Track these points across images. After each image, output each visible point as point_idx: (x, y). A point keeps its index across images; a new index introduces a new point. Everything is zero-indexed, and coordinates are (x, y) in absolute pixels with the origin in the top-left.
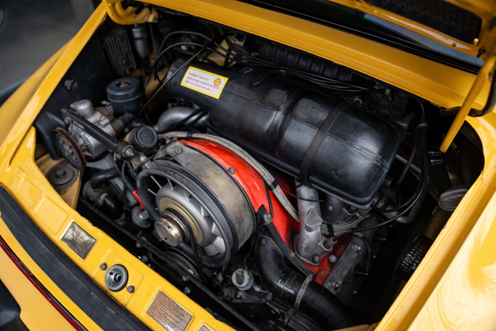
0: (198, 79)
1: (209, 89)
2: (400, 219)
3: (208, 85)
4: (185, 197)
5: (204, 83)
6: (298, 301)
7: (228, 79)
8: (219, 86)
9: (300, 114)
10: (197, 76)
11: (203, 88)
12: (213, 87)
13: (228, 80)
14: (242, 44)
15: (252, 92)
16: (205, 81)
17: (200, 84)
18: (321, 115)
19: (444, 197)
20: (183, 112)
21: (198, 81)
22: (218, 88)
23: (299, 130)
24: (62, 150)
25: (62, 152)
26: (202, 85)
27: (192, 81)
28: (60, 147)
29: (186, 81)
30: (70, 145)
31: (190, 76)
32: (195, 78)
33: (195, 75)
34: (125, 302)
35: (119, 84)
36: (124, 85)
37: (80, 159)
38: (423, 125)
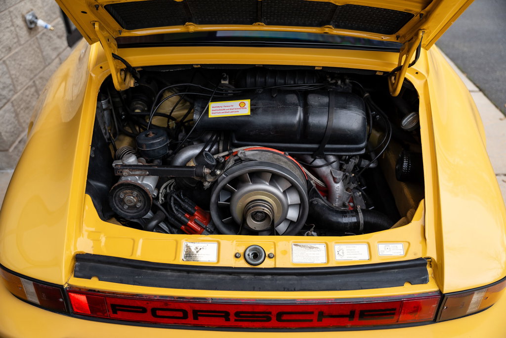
0: (223, 108)
1: (237, 112)
2: (371, 165)
3: (235, 109)
4: (265, 183)
5: (230, 109)
6: (362, 221)
7: (250, 100)
9: (313, 103)
11: (232, 112)
12: (240, 109)
14: (227, 82)
15: (275, 102)
16: (231, 108)
17: (228, 111)
18: (325, 100)
19: (404, 123)
20: (196, 148)
21: (224, 110)
22: (246, 108)
24: (117, 208)
25: (117, 210)
26: (229, 111)
27: (218, 112)
28: (115, 205)
29: (212, 113)
30: (135, 193)
31: (214, 109)
32: (221, 108)
33: (219, 107)
34: (272, 266)
35: (147, 136)
36: (152, 135)
37: (145, 205)
38: (367, 95)
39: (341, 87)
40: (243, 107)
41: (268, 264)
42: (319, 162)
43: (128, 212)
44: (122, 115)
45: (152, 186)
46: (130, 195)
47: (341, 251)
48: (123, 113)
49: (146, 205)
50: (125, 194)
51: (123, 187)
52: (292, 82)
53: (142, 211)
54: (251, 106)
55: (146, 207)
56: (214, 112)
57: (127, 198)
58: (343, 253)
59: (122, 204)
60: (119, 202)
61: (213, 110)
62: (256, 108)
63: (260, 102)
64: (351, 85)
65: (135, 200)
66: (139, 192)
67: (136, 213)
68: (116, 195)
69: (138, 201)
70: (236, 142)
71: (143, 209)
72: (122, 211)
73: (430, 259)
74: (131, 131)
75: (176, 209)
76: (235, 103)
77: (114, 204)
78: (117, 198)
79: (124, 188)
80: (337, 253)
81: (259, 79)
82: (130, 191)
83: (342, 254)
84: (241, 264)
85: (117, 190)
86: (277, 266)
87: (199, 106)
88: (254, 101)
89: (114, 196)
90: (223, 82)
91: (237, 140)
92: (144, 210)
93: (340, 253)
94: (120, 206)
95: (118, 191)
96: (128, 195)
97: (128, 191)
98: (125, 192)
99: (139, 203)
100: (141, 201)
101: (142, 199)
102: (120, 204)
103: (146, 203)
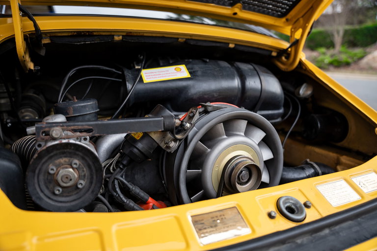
1: (175, 75)
3: (172, 73)
6: (320, 171)
8: (182, 71)
12: (178, 73)
13: (186, 66)
16: (167, 72)
17: (164, 75)
21: (160, 74)
24: (42, 195)
25: (40, 199)
26: (166, 75)
27: (154, 77)
28: (38, 190)
30: (77, 162)
32: (155, 74)
33: (152, 73)
34: (317, 217)
37: (91, 183)
43: (61, 202)
46: (67, 168)
49: (94, 182)
50: (59, 166)
51: (55, 152)
53: (87, 195)
54: (188, 70)
55: (93, 185)
57: (62, 172)
59: (51, 186)
60: (45, 183)
61: (146, 76)
62: (194, 72)
65: (76, 176)
66: (83, 158)
68: (40, 170)
69: (80, 177)
71: (89, 190)
76: (170, 69)
77: (35, 189)
78: (41, 177)
79: (56, 155)
82: (66, 159)
85: (44, 160)
86: (325, 215)
88: (190, 66)
89: (37, 171)
90: (136, 67)
92: (91, 190)
95: (46, 161)
96: (63, 168)
97: (63, 160)
98: (57, 161)
99: (82, 182)
100: (85, 175)
101: (86, 171)
102: (47, 188)
103: (95, 177)
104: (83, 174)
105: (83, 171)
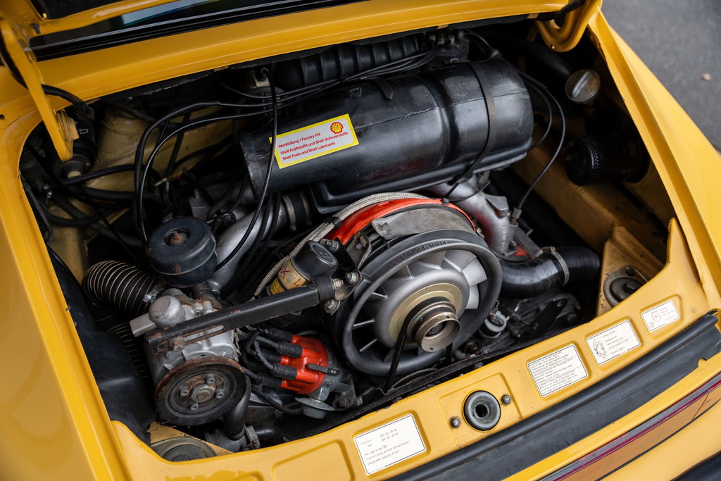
0: (302, 143)
1: (333, 144)
3: (326, 139)
4: (433, 269)
5: (317, 142)
7: (347, 115)
8: (344, 131)
9: (458, 95)
10: (297, 142)
11: (322, 147)
12: (336, 137)
13: (351, 116)
14: (266, 83)
15: (395, 108)
16: (316, 139)
17: (312, 147)
18: (473, 83)
19: (577, 91)
21: (305, 146)
22: (347, 133)
23: (470, 110)
24: (177, 414)
26: (316, 145)
27: (295, 152)
28: (171, 411)
29: (284, 159)
30: (211, 376)
31: (285, 149)
32: (296, 145)
33: (292, 143)
34: (515, 418)
35: (169, 241)
36: (180, 238)
37: (231, 388)
38: (496, 53)
39: (456, 48)
40: (341, 133)
41: (507, 416)
42: (462, 190)
43: (200, 413)
44: (45, 192)
45: (228, 345)
46: (201, 385)
47: (600, 347)
48: (46, 187)
49: (235, 387)
50: (190, 385)
52: (384, 57)
53: (228, 401)
54: (354, 127)
55: (234, 391)
56: (286, 155)
57: (197, 391)
58: (603, 348)
59: (187, 404)
60: (178, 403)
61: (282, 153)
62: (366, 129)
63: (368, 114)
64: (468, 41)
65: (213, 389)
66: (219, 370)
67: (214, 407)
68: (170, 394)
69: (218, 387)
70: (331, 197)
71: (230, 395)
72: (186, 417)
73: (716, 312)
74: (66, 216)
75: (269, 361)
76: (322, 128)
77: (169, 412)
78: (172, 399)
80: (595, 352)
81: (326, 64)
82: (199, 377)
83: (602, 352)
84: (467, 435)
87: (251, 151)
88: (358, 116)
90: (259, 84)
91: (333, 194)
92: (232, 395)
93: (600, 350)
94: (181, 409)
95: (175, 385)
97: (195, 379)
98: (188, 382)
99: (221, 390)
100: (223, 384)
101: (225, 380)
102: (181, 405)
103: (236, 384)
104: (221, 383)
105: (221, 381)
